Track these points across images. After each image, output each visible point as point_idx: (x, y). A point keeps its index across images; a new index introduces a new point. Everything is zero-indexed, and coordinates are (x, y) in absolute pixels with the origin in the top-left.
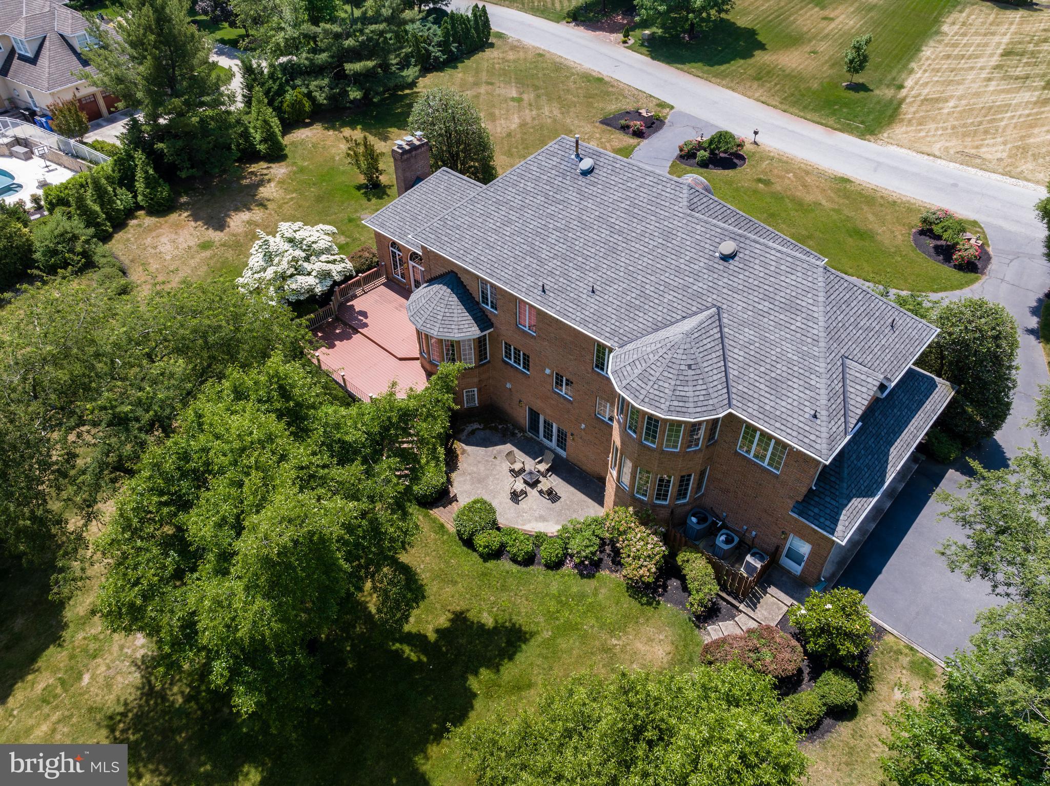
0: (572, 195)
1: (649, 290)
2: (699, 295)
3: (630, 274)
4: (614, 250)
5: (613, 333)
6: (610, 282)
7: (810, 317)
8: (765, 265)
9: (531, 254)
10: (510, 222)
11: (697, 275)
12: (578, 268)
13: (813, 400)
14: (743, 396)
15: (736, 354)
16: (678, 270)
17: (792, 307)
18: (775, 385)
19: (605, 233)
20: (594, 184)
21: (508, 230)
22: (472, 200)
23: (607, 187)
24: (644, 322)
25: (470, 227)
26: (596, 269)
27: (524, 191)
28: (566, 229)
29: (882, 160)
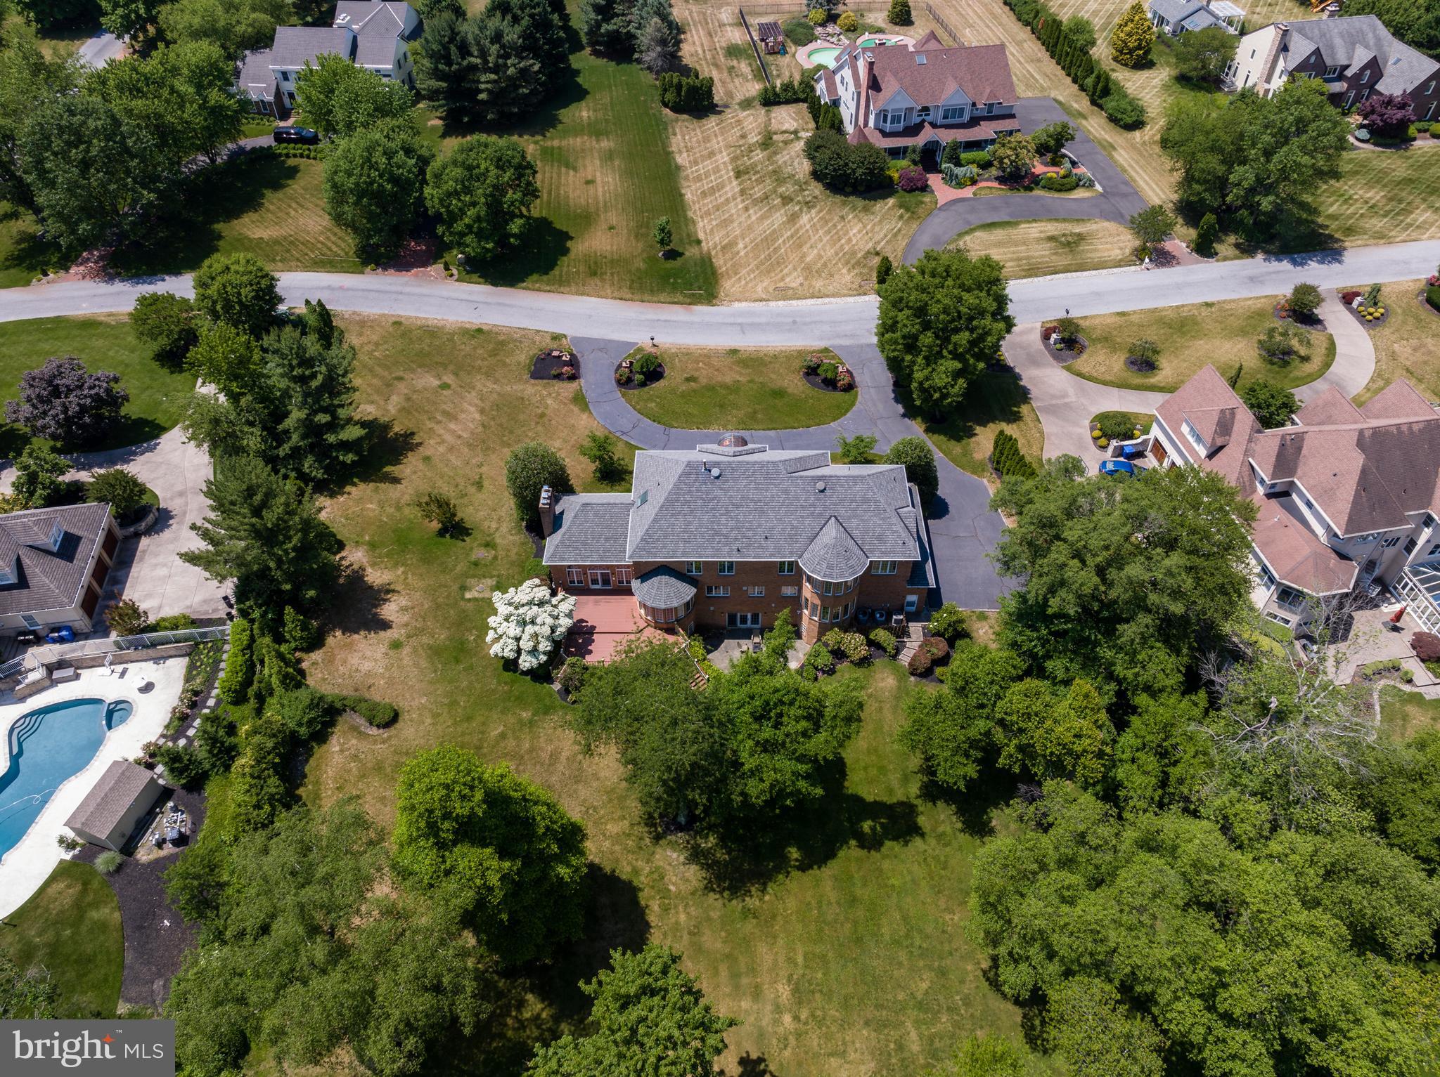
0: (718, 493)
1: (795, 523)
2: (821, 515)
3: (780, 520)
4: (762, 512)
5: (791, 553)
6: (772, 529)
7: (876, 502)
8: (842, 486)
9: (717, 533)
10: (690, 522)
11: (813, 505)
12: (749, 529)
13: (899, 537)
14: (870, 550)
15: (855, 533)
16: (803, 507)
17: (865, 500)
18: (880, 538)
19: (752, 505)
20: (727, 481)
21: (692, 528)
22: (655, 521)
23: (735, 480)
24: (802, 539)
25: (666, 537)
26: (760, 526)
27: (687, 502)
28: (728, 512)
29: (740, 320)
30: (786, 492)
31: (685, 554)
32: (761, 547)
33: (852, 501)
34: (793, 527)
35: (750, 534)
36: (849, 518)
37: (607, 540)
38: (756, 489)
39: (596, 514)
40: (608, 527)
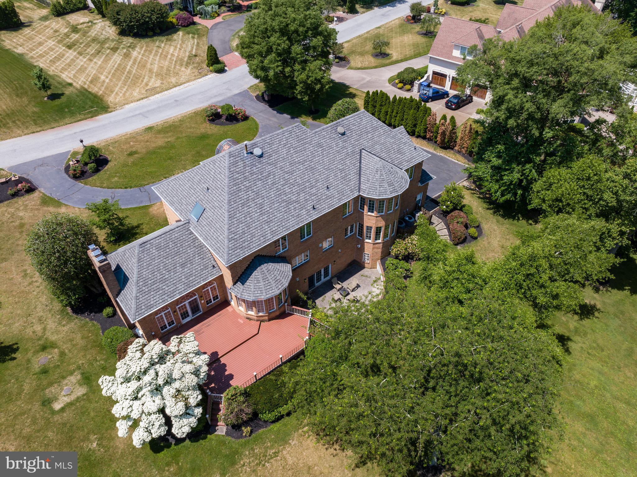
0: (269, 168)
1: (340, 167)
2: (353, 152)
3: (328, 169)
4: (312, 169)
5: (352, 191)
6: (327, 179)
8: (354, 125)
11: (344, 147)
12: (312, 187)
13: (410, 145)
14: (399, 163)
15: (383, 155)
16: (338, 152)
17: (374, 129)
19: (301, 168)
20: (270, 156)
21: (266, 208)
22: (231, 217)
23: (276, 152)
24: (353, 177)
25: (248, 227)
26: (317, 181)
27: (248, 188)
28: (287, 181)
30: (320, 145)
31: (273, 233)
32: (328, 197)
33: (367, 133)
34: (341, 171)
35: (314, 191)
36: (373, 146)
37: (183, 265)
38: (296, 152)
39: (159, 248)
40: (177, 253)
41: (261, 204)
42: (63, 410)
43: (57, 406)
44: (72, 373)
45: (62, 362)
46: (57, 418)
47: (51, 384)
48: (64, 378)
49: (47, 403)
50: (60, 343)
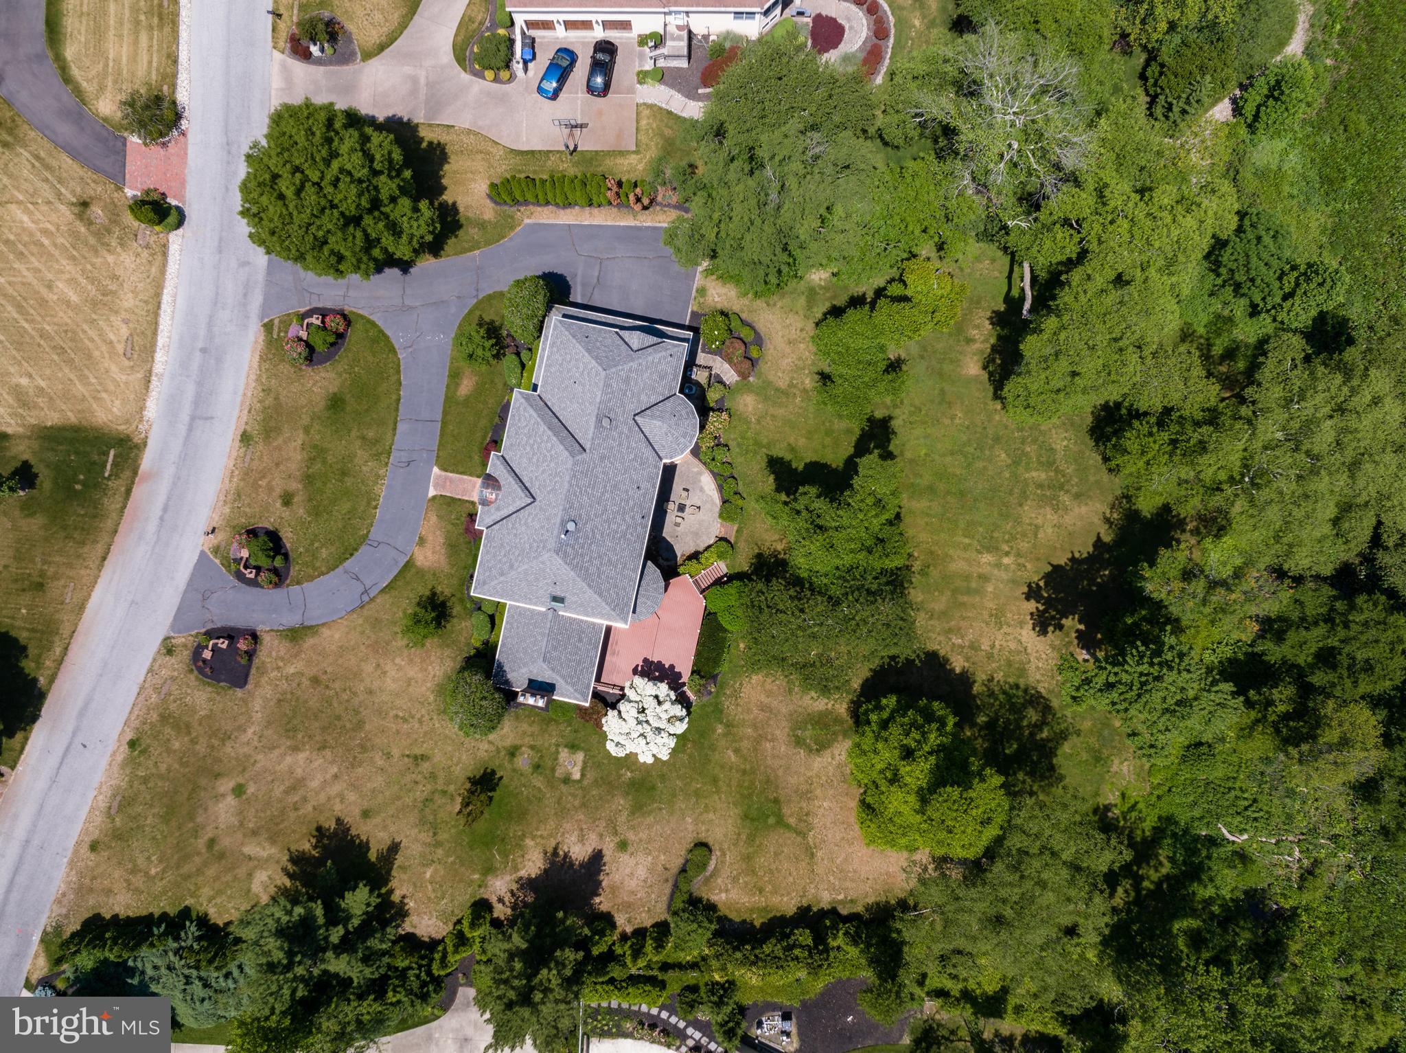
0: (588, 527)
1: (632, 456)
2: (630, 429)
3: (625, 471)
4: (615, 486)
5: (656, 467)
6: (632, 480)
7: (630, 370)
9: (624, 535)
11: (621, 433)
12: (628, 503)
13: (665, 358)
14: (670, 390)
15: (653, 400)
16: (620, 445)
17: (627, 381)
18: (662, 377)
19: (607, 495)
20: (580, 516)
21: (614, 558)
22: (600, 595)
23: (581, 506)
24: (648, 452)
25: (616, 586)
26: (627, 492)
27: (590, 561)
28: (607, 521)
29: (185, 417)
30: (603, 458)
32: (644, 495)
33: (625, 394)
34: (635, 459)
35: (631, 503)
36: (639, 401)
37: (580, 640)
38: (593, 488)
39: (555, 648)
40: (569, 639)
41: (609, 560)
42: (583, 775)
43: (577, 776)
44: (558, 752)
45: (539, 751)
46: (585, 782)
47: (553, 770)
48: (556, 759)
49: (567, 780)
50: (518, 742)
